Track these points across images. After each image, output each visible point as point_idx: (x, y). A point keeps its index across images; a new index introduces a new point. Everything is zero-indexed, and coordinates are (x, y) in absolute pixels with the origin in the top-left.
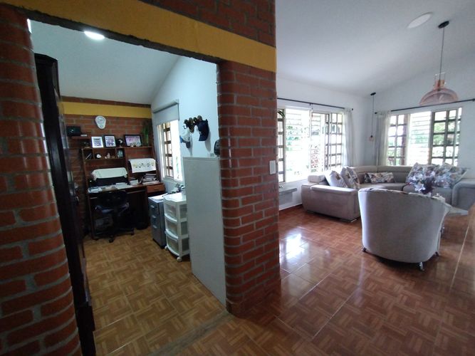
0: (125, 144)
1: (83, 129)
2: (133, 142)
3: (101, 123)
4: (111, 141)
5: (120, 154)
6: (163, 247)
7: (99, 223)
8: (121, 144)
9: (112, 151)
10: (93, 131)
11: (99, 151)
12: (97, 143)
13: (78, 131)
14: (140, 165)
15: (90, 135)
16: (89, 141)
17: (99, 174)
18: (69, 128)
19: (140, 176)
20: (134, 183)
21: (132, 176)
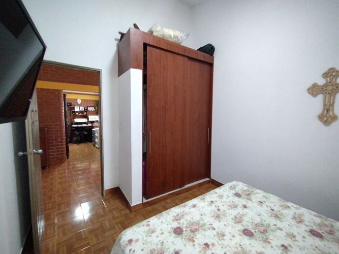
0: (87, 110)
1: (72, 104)
2: (91, 109)
3: (79, 102)
4: (82, 109)
5: (85, 113)
6: (95, 146)
7: (75, 139)
8: (86, 110)
9: (82, 112)
10: (76, 104)
11: (77, 112)
12: (77, 109)
13: (70, 104)
14: (92, 118)
15: (75, 106)
16: (74, 108)
17: (77, 120)
18: (68, 103)
19: (92, 122)
20: (90, 125)
21: (89, 122)
